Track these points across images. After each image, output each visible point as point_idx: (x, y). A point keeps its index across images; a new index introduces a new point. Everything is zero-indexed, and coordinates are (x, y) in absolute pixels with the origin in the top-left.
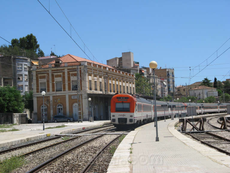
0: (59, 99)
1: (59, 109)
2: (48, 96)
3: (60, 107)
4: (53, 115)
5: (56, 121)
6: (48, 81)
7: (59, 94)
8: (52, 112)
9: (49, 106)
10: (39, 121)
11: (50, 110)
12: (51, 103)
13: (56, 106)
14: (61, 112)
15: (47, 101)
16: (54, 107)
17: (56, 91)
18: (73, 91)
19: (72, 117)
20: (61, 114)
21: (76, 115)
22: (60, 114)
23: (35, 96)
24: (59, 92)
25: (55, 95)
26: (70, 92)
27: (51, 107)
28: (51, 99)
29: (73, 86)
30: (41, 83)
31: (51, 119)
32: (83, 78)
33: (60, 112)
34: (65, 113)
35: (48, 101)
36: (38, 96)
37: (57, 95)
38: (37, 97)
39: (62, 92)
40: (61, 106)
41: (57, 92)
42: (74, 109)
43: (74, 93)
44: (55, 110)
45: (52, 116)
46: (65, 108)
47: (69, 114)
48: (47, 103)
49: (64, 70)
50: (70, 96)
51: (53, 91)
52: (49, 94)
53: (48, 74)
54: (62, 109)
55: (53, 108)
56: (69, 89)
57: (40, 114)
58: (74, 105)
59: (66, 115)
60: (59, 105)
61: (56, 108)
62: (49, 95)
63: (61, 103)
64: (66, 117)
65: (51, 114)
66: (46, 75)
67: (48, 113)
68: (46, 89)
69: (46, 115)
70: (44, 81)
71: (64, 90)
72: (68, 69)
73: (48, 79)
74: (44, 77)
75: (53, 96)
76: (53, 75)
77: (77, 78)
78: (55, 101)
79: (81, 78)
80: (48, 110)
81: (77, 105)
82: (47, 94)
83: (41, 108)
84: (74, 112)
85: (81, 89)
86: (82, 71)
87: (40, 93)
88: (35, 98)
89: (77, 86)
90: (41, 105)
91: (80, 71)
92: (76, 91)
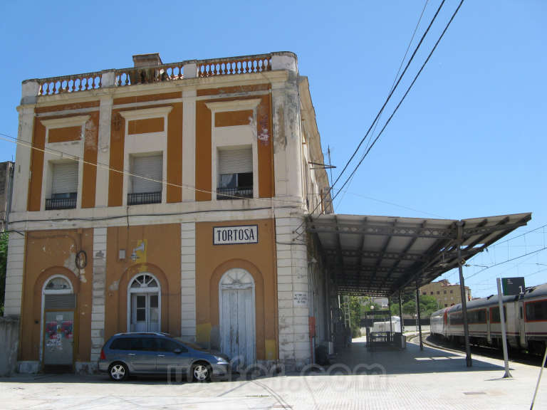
0: (141, 247)
1: (141, 300)
2: (84, 230)
3: (143, 289)
4: (106, 332)
5: (118, 371)
6: (91, 155)
7: (143, 216)
8: (98, 316)
9: (84, 280)
10: (24, 365)
11: (91, 304)
12: (99, 264)
13: (123, 280)
14: (147, 315)
15: (77, 256)
16: (114, 286)
17: (130, 203)
18: (226, 204)
19: (215, 348)
20: (151, 326)
21: (235, 338)
22: (143, 328)
23: (16, 226)
24: (148, 208)
25: (122, 223)
26: (204, 205)
27: (96, 285)
28: (100, 243)
29: (221, 176)
30: (54, 165)
31: (93, 351)
32: (282, 134)
33: (141, 316)
34: (171, 324)
35: (84, 253)
36: (32, 227)
37: (135, 222)
38: (29, 236)
39: (164, 207)
40: (154, 284)
41: (135, 209)
42: (225, 303)
43: (228, 211)
44: (115, 302)
45: (97, 339)
46: (172, 295)
47: (193, 332)
48: (78, 266)
49: (179, 95)
50: (204, 230)
51: (115, 200)
52: (93, 220)
53: (95, 118)
54: (154, 300)
55: (108, 295)
56: (202, 196)
57: (37, 322)
58: (227, 278)
59: (180, 336)
60: (140, 278)
61: (122, 291)
62: (87, 225)
63: (150, 266)
64: (182, 350)
65: (94, 325)
66: (82, 122)
67: (77, 316)
68: (74, 195)
69: (66, 329)
70: (73, 151)
71: (175, 196)
72: (200, 93)
73: (91, 143)
74: (70, 134)
75: (109, 228)
76: (117, 123)
77: (245, 135)
78: (122, 255)
79: (270, 133)
80: (77, 302)
81: (247, 278)
82: (78, 217)
83: (45, 292)
84: (225, 322)
85: (268, 191)
86: (278, 101)
87: (43, 214)
88: (16, 235)
89: (245, 181)
90: (43, 276)
91: (267, 102)
92: (238, 204)
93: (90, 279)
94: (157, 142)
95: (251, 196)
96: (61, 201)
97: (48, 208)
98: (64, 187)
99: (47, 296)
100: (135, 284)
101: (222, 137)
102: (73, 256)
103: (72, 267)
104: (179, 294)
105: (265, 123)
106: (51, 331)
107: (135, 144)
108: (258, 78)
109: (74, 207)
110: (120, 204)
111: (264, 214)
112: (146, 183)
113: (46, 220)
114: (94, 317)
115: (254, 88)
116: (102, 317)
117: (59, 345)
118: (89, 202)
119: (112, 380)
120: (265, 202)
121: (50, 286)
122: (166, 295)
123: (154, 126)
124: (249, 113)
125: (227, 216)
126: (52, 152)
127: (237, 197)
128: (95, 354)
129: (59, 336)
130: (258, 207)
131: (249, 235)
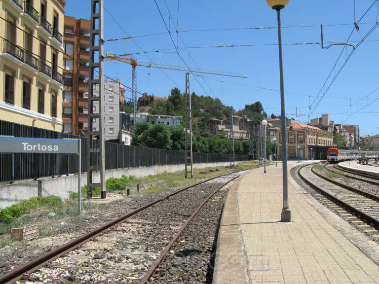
4: (288, 156)
7: (292, 145)
10: (280, 160)
13: (290, 152)
19: (299, 157)
21: (301, 157)
22: (292, 156)
25: (290, 145)
34: (295, 155)
38: (280, 147)
39: (294, 144)
47: (297, 156)
49: (295, 132)
54: (293, 153)
56: (298, 143)
57: (281, 155)
63: (293, 150)
76: (288, 134)
77: (302, 137)
78: (290, 149)
85: (304, 143)
88: (278, 147)
89: (302, 141)
91: (304, 133)
92: (301, 144)
94: (293, 137)
101: (300, 137)
104: (296, 153)
105: (304, 136)
107: (291, 137)
108: (303, 130)
110: (289, 143)
112: (292, 142)
123: (292, 135)
124: (302, 134)
130: (303, 144)
131: (302, 147)
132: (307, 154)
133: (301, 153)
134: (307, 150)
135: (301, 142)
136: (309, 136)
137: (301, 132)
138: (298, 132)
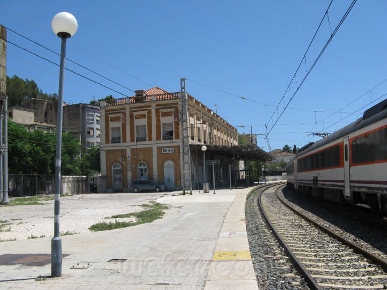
0: (141, 154)
1: (142, 170)
2: (124, 149)
3: (142, 167)
4: (132, 180)
5: (136, 190)
6: (124, 126)
7: (141, 145)
8: (129, 175)
9: (124, 164)
10: (109, 190)
11: (127, 172)
12: (129, 160)
13: (136, 166)
14: (144, 175)
16: (134, 166)
17: (137, 141)
18: (165, 141)
19: (163, 184)
20: (145, 178)
21: (169, 180)
22: (143, 178)
23: (103, 148)
24: (142, 143)
25: (135, 147)
26: (159, 142)
27: (128, 166)
28: (129, 153)
29: (164, 132)
30: (112, 128)
33: (142, 175)
34: (151, 177)
35: (124, 156)
36: (108, 149)
37: (139, 147)
38: (107, 151)
39: (147, 142)
40: (145, 165)
41: (139, 143)
42: (166, 170)
43: (166, 143)
44: (134, 170)
45: (129, 182)
46: (151, 168)
47: (157, 179)
48: (123, 161)
49: (150, 106)
50: (159, 149)
51: (132, 140)
52: (126, 146)
53: (124, 114)
54: (146, 169)
55: (132, 168)
56: (158, 138)
57: (111, 177)
58: (166, 163)
59: (153, 180)
60: (141, 164)
61: (136, 168)
62: (125, 148)
63: (144, 160)
64: (153, 184)
65: (128, 178)
66: (120, 115)
67: (123, 176)
68: (120, 138)
69: (120, 179)
70: (118, 124)
71: (150, 139)
72: (157, 106)
73: (124, 122)
74: (117, 119)
75: (131, 149)
76: (131, 116)
77: (170, 120)
78: (135, 157)
79: (178, 119)
80: (123, 171)
81: (172, 163)
82: (121, 146)
83: (113, 168)
84: (166, 176)
85: (177, 137)
86: (180, 109)
87: (111, 145)
88: (103, 152)
89: (171, 133)
90: (112, 163)
91: (177, 108)
92: (169, 141)
93: (127, 165)
94: (144, 122)
95: (172, 139)
96: (116, 140)
97: (112, 143)
98: (116, 136)
99: (114, 170)
100: (140, 166)
101: (164, 120)
102: (121, 157)
103: (121, 161)
104: (152, 168)
105: (176, 116)
106: (116, 180)
107: (137, 122)
108: (174, 101)
109: (120, 142)
110: (134, 141)
111: (176, 144)
112: (141, 135)
113: (112, 146)
114: (128, 175)
115: (173, 104)
116: (130, 175)
117: (118, 184)
118: (125, 141)
119: (135, 192)
120: (177, 140)
121: (114, 167)
122: (149, 168)
123: (143, 116)
124: (171, 112)
125: (166, 145)
126: (112, 125)
127: (169, 139)
128: (129, 187)
129: (118, 181)
130: (175, 142)
131: (172, 151)
132: (187, 172)
133: (169, 172)
134: (186, 159)
135: (169, 135)
136: (192, 120)
137: (166, 106)
138: (159, 107)
